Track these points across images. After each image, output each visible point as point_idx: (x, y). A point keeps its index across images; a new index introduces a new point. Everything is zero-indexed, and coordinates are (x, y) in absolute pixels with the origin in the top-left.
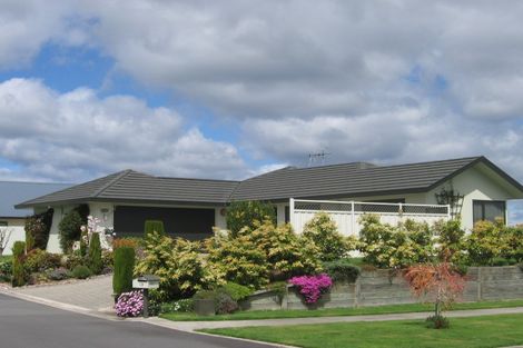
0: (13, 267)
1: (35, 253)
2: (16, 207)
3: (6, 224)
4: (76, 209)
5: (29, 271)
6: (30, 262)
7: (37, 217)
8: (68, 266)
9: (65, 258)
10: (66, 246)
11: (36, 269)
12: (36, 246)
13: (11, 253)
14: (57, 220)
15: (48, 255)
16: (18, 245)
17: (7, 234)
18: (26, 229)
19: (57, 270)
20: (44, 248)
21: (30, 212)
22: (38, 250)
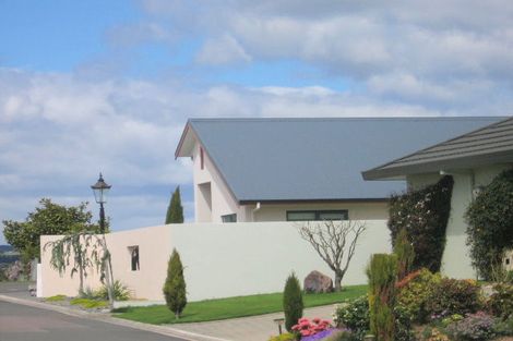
0: (370, 313)
1: (418, 279)
2: (369, 175)
3: (344, 215)
4: (504, 175)
5: (406, 322)
6: (408, 301)
7: (415, 196)
8: (495, 308)
9: (487, 292)
10: (487, 261)
11: (423, 317)
12: (417, 264)
13: (364, 280)
14: (461, 202)
15: (448, 285)
16: (378, 262)
17: (350, 237)
18: (391, 225)
19: (471, 318)
20: (436, 268)
21: (399, 187)
22: (425, 273)
